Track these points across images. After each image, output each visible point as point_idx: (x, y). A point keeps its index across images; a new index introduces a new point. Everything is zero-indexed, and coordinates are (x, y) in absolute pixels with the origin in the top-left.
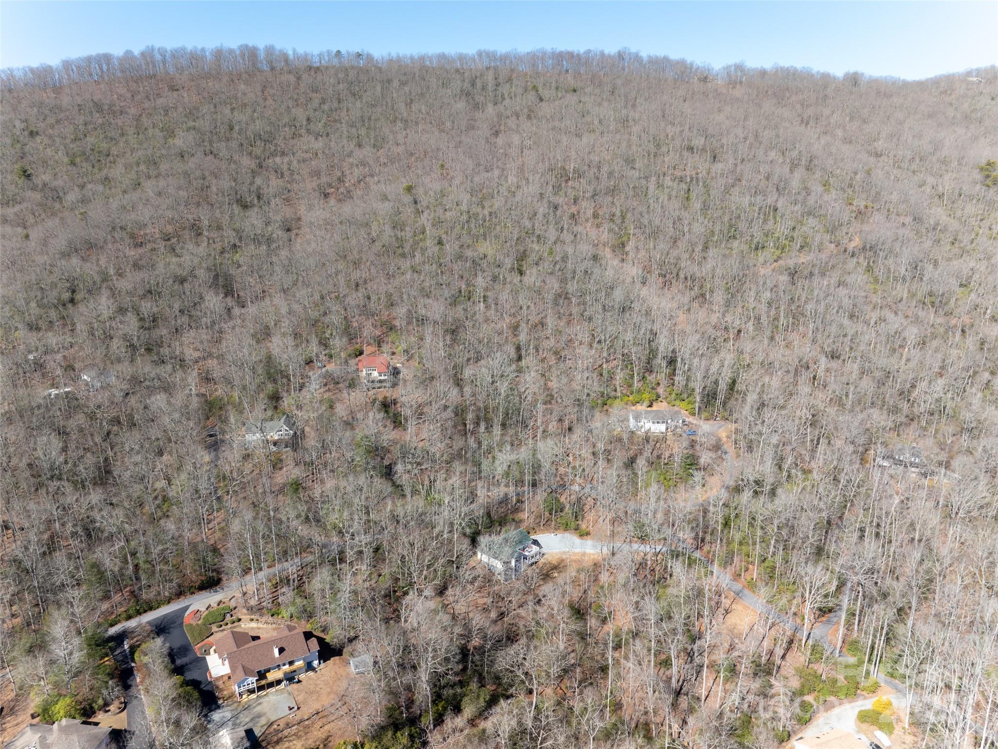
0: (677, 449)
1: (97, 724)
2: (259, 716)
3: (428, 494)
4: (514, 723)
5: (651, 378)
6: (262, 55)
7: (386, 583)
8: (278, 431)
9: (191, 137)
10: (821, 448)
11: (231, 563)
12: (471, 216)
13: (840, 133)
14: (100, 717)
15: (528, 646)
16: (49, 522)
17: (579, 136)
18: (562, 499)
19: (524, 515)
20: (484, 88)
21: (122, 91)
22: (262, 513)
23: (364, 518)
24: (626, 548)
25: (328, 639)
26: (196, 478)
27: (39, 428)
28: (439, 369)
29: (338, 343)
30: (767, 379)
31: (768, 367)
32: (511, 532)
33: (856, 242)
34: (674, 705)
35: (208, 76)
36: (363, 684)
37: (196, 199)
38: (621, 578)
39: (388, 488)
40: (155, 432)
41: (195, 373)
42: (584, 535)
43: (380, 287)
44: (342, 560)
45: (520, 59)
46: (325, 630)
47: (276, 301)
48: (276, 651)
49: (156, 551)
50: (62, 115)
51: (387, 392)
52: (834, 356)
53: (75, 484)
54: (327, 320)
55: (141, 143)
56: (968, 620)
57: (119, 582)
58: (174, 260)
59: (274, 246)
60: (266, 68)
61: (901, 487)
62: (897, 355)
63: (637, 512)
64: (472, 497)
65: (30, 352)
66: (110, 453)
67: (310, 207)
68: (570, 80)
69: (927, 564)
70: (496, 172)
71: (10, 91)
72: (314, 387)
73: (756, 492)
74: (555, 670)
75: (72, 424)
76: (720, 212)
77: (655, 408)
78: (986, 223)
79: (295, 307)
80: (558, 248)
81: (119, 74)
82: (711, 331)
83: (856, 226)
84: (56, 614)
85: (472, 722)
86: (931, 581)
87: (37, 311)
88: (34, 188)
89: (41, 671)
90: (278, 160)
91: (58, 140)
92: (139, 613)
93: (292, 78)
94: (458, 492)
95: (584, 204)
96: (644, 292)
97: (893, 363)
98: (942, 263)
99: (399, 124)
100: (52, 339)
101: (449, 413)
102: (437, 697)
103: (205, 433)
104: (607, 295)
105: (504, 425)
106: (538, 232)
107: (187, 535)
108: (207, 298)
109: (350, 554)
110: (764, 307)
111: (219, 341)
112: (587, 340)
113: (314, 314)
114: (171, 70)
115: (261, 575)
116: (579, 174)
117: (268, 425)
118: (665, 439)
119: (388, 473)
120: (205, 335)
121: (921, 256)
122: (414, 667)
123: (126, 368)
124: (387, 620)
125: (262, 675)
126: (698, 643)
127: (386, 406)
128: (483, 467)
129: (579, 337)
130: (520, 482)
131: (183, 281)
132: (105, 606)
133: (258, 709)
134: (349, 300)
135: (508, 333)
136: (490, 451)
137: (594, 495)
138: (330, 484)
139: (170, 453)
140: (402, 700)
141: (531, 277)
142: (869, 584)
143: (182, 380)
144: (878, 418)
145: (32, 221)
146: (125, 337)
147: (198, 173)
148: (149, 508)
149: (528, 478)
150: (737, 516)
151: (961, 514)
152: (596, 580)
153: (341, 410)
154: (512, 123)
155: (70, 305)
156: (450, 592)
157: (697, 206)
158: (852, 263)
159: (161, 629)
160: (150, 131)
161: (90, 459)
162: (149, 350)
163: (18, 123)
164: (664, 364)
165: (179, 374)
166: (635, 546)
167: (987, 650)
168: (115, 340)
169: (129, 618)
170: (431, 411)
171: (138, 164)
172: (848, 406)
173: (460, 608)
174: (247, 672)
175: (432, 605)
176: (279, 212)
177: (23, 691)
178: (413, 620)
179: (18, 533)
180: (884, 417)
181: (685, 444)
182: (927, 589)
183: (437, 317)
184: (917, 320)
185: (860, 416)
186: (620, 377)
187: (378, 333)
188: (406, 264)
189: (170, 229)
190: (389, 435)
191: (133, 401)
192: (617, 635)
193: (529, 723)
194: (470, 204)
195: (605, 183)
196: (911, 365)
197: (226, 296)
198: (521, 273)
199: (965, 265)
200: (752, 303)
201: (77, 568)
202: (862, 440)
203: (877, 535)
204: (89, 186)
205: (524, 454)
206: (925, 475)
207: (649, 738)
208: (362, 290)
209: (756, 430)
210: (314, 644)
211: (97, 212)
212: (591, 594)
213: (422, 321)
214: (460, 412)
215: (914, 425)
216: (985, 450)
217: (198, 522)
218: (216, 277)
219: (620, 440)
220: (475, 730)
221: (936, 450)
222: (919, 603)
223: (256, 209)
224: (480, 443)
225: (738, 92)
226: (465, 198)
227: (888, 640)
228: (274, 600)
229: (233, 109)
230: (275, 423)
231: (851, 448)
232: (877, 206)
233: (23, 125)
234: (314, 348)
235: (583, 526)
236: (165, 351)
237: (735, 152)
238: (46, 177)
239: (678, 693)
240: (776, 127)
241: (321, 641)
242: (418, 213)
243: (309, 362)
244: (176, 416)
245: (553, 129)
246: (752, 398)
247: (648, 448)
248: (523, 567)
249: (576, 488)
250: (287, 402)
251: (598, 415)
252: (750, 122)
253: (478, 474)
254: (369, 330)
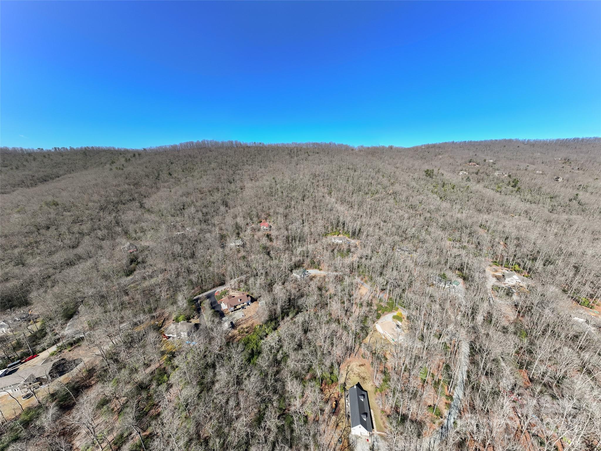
0: (345, 247)
1: (191, 322)
2: (234, 318)
3: (279, 259)
4: (303, 319)
5: (338, 228)
6: (234, 143)
7: (269, 282)
8: (239, 242)
9: (216, 164)
10: (382, 246)
11: (228, 278)
12: (291, 185)
13: (387, 162)
14: (192, 320)
15: (307, 298)
16: (178, 268)
17: (319, 165)
18: (315, 260)
19: (305, 265)
20: (294, 152)
21: (197, 151)
22: (235, 265)
23: (262, 266)
24: (332, 273)
25: (253, 296)
26: (218, 256)
27: (174, 243)
28: (282, 226)
29: (255, 219)
30: (369, 229)
31: (369, 225)
32: (301, 269)
33: (391, 191)
34: (346, 314)
35: (220, 148)
36: (262, 309)
37: (217, 181)
38: (331, 280)
39: (268, 258)
40: (207, 244)
41: (218, 228)
42: (321, 270)
43: (266, 204)
44: (257, 275)
45: (303, 144)
46: (252, 294)
47: (238, 208)
48: (239, 300)
49: (207, 276)
50: (180, 158)
51: (269, 233)
52: (385, 222)
53: (185, 258)
54: (252, 213)
55: (202, 166)
56: (422, 293)
57: (197, 284)
58: (212, 197)
59: (238, 193)
60: (235, 146)
61: (403, 257)
62: (402, 221)
63: (335, 264)
64: (291, 260)
65: (172, 222)
66: (195, 250)
67: (248, 183)
68: (317, 150)
69: (411, 278)
70: (297, 175)
71: (165, 151)
72: (249, 231)
73: (366, 259)
74: (314, 305)
75: (184, 242)
76: (356, 184)
77: (339, 236)
78: (426, 186)
79: (244, 209)
80: (313, 194)
81: (195, 147)
82: (354, 216)
83: (391, 187)
84: (179, 294)
85: (292, 319)
86: (411, 282)
87: (174, 211)
88: (173, 178)
89: (175, 309)
90: (239, 171)
91: (179, 165)
92: (202, 293)
93: (242, 150)
94: (287, 259)
95: (320, 182)
96: (336, 205)
97: (401, 224)
98: (415, 197)
99: (271, 162)
100: (178, 219)
101: (285, 238)
102: (282, 312)
103: (221, 244)
104: (327, 206)
105: (299, 241)
106: (308, 190)
107: (216, 271)
108: (221, 208)
109: (259, 274)
110: (368, 209)
111: (224, 219)
112: (321, 218)
113: (249, 212)
114: (210, 146)
115: (235, 279)
116: (319, 175)
117: (236, 241)
118: (342, 244)
119: (268, 254)
120: (220, 217)
121: (409, 195)
122: (276, 304)
123: (199, 227)
124: (269, 291)
125: (235, 307)
126: (352, 297)
127: (268, 236)
128: (294, 252)
129: (319, 217)
130: (303, 256)
131: (214, 203)
132: (193, 291)
133: (234, 316)
134: (258, 208)
135: (300, 216)
136: (295, 248)
137: (323, 259)
138: (253, 257)
139: (211, 249)
140: (273, 313)
141: (306, 202)
142: (395, 283)
143: (214, 229)
144: (397, 238)
145: (172, 187)
146: (198, 218)
147: (218, 174)
148: (205, 264)
149: (305, 255)
150: (361, 265)
151: (420, 264)
152: (325, 280)
153: (256, 237)
154: (301, 162)
155: (183, 210)
156: (286, 284)
157: (351, 182)
158: (390, 197)
159: (208, 297)
160: (204, 163)
161: (189, 251)
162: (205, 222)
163: (168, 161)
164: (342, 225)
165: (213, 228)
166: (334, 273)
167: (427, 301)
168: (196, 219)
169: (200, 294)
170: (280, 237)
171: (201, 172)
172: (389, 235)
173: (288, 288)
174: (231, 306)
175: (281, 287)
176: (239, 184)
177: (170, 314)
178: (276, 291)
179: (169, 272)
180: (399, 238)
181: (347, 246)
182: (410, 284)
183: (282, 212)
184: (408, 212)
185: (392, 238)
186: (330, 228)
187: (266, 216)
188: (273, 198)
189: (210, 189)
190: (269, 244)
191: (201, 235)
192: (330, 295)
193: (307, 319)
194: (290, 182)
195: (326, 177)
196: (406, 224)
197: (226, 207)
198: (304, 200)
199: (421, 197)
200: (365, 208)
201: (185, 281)
202: (392, 244)
203: (397, 269)
204: (188, 177)
205: (304, 248)
206: (410, 253)
207: (339, 323)
208: (261, 205)
209: (366, 242)
210: (249, 298)
211: (190, 184)
212: (323, 284)
213: (277, 213)
214: (287, 238)
215: (407, 240)
216: (426, 247)
217: (219, 267)
218: (223, 202)
219: (330, 245)
220: (292, 321)
221: (413, 247)
222: (408, 288)
223: (233, 183)
224: (293, 246)
225: (362, 153)
226: (289, 181)
227: (400, 298)
228: (239, 287)
229: (227, 157)
230: (238, 240)
231: (390, 246)
232: (397, 182)
233: (169, 161)
234: (249, 220)
235: (320, 268)
236: (210, 222)
237: (361, 169)
238: (176, 175)
239: (347, 311)
240: (372, 162)
241: (251, 297)
242: (276, 184)
243: (247, 224)
244: (213, 239)
245: (312, 163)
246: (365, 233)
247: (337, 247)
248: (305, 277)
249: (318, 257)
250: (241, 235)
251: (324, 238)
252: (365, 161)
253: (292, 254)
254: (263, 216)
